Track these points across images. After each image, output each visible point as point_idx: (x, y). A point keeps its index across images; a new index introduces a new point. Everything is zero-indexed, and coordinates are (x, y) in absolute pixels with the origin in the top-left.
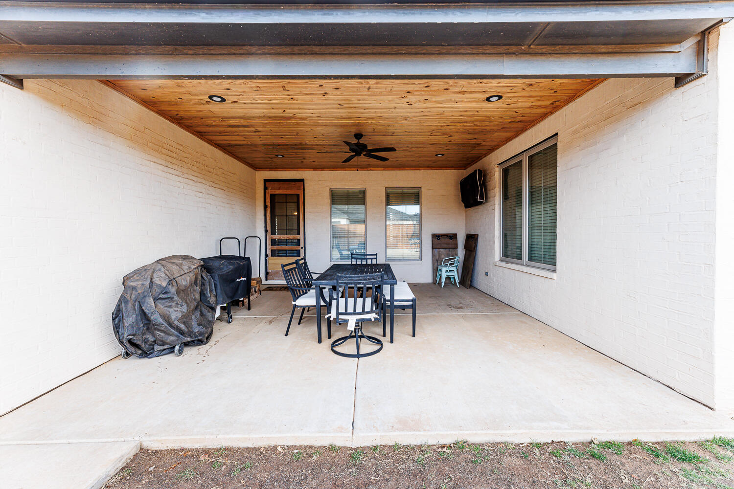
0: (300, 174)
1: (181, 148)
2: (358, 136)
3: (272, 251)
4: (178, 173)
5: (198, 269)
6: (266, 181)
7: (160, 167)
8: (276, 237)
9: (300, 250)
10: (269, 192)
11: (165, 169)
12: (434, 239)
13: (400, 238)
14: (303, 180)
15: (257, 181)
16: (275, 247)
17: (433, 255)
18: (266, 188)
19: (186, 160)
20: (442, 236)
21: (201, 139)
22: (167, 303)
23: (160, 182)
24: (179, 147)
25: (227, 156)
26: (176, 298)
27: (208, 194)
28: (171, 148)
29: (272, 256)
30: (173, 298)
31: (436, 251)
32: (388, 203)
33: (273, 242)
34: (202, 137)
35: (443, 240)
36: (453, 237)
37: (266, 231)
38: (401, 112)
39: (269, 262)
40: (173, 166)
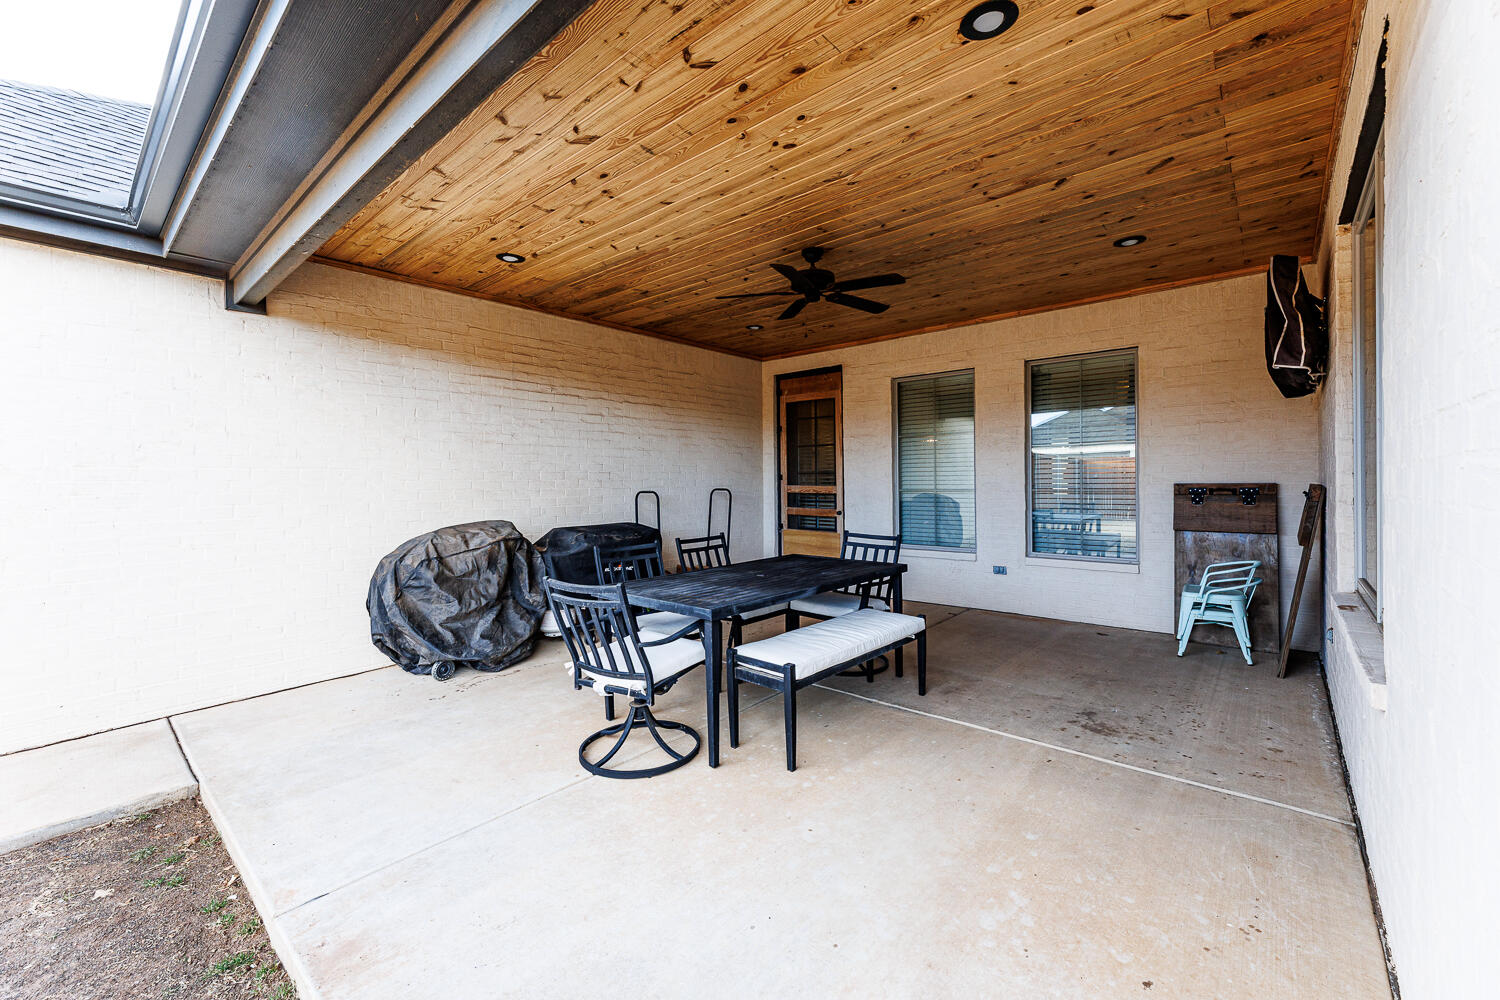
0: (834, 356)
1: (550, 346)
2: (813, 253)
3: (790, 517)
4: (539, 388)
5: (499, 546)
6: (779, 379)
7: (500, 383)
8: (796, 489)
9: (836, 518)
10: (785, 399)
11: (511, 384)
12: (1180, 502)
13: (1077, 496)
14: (838, 369)
15: (765, 380)
16: (795, 510)
17: (1179, 551)
18: (779, 393)
19: (559, 364)
20: (1211, 491)
21: (599, 324)
22: (422, 595)
23: (500, 406)
24: (543, 345)
25: (669, 345)
26: (435, 587)
27: (615, 416)
28: (525, 350)
29: (789, 527)
30: (430, 588)
31: (1189, 536)
32: (1036, 402)
33: (793, 500)
34: (599, 321)
35: (1214, 505)
36: (1267, 494)
37: (780, 477)
38: (798, 174)
39: (785, 538)
40: (530, 378)
